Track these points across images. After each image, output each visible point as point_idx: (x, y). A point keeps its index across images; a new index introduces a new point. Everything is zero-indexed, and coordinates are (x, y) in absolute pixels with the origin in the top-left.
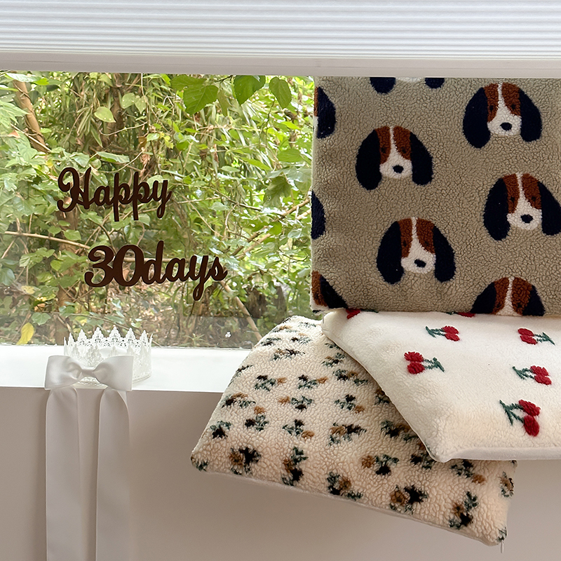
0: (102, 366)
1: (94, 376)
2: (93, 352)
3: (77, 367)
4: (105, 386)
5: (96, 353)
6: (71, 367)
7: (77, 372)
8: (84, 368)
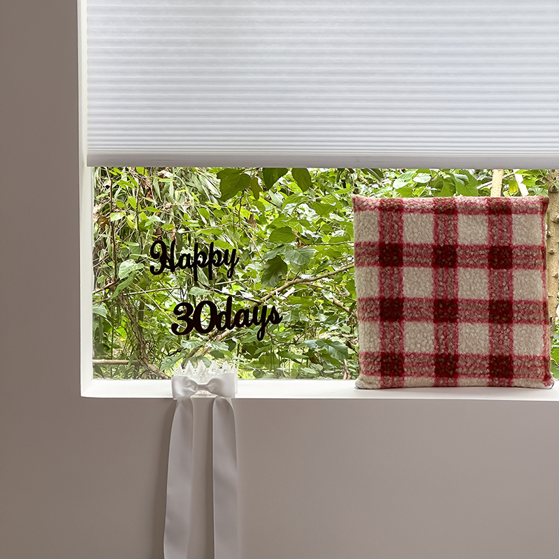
0: (213, 381)
1: (207, 389)
2: (203, 374)
3: (193, 383)
4: (215, 396)
5: (205, 373)
6: (189, 384)
7: (193, 386)
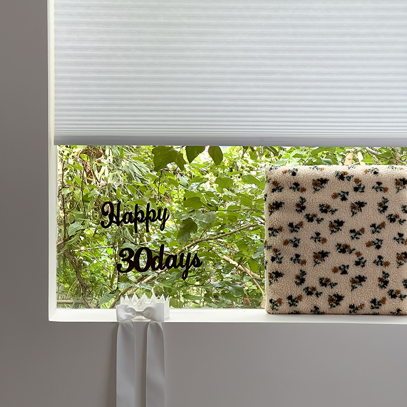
0: (148, 308)
1: (143, 315)
3: (132, 310)
4: (149, 320)
6: (129, 310)
7: (133, 312)
8: (137, 311)
